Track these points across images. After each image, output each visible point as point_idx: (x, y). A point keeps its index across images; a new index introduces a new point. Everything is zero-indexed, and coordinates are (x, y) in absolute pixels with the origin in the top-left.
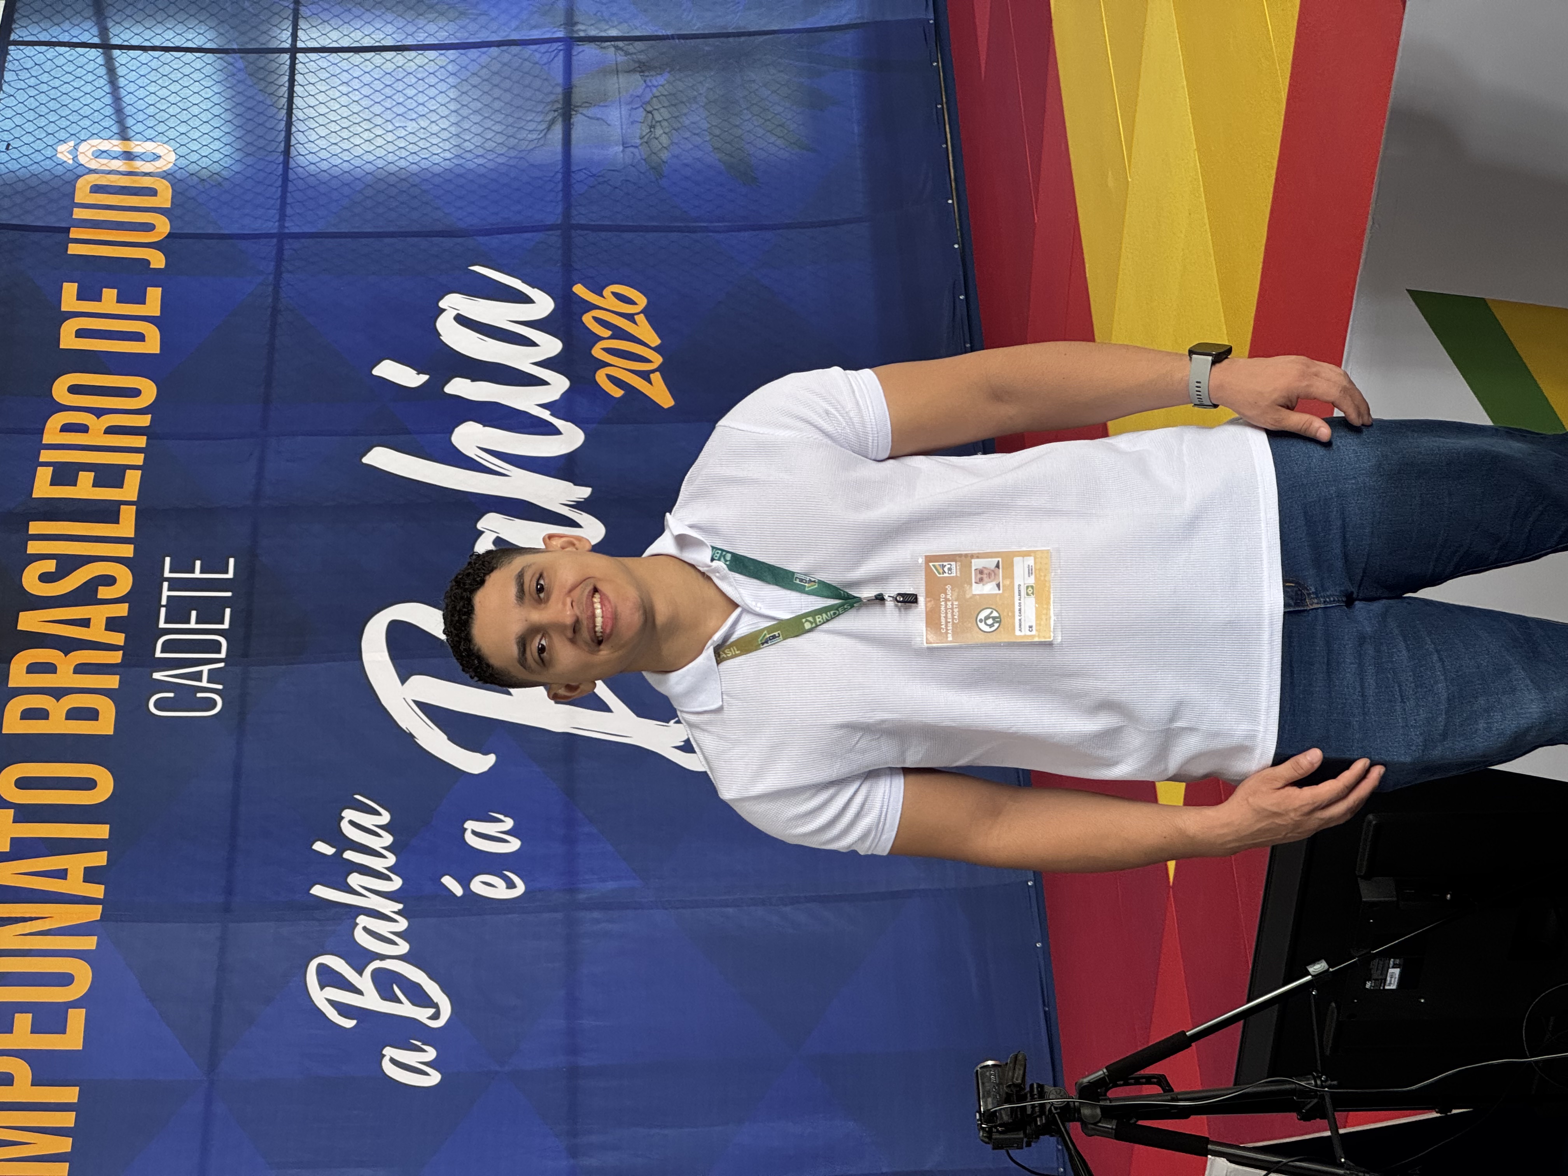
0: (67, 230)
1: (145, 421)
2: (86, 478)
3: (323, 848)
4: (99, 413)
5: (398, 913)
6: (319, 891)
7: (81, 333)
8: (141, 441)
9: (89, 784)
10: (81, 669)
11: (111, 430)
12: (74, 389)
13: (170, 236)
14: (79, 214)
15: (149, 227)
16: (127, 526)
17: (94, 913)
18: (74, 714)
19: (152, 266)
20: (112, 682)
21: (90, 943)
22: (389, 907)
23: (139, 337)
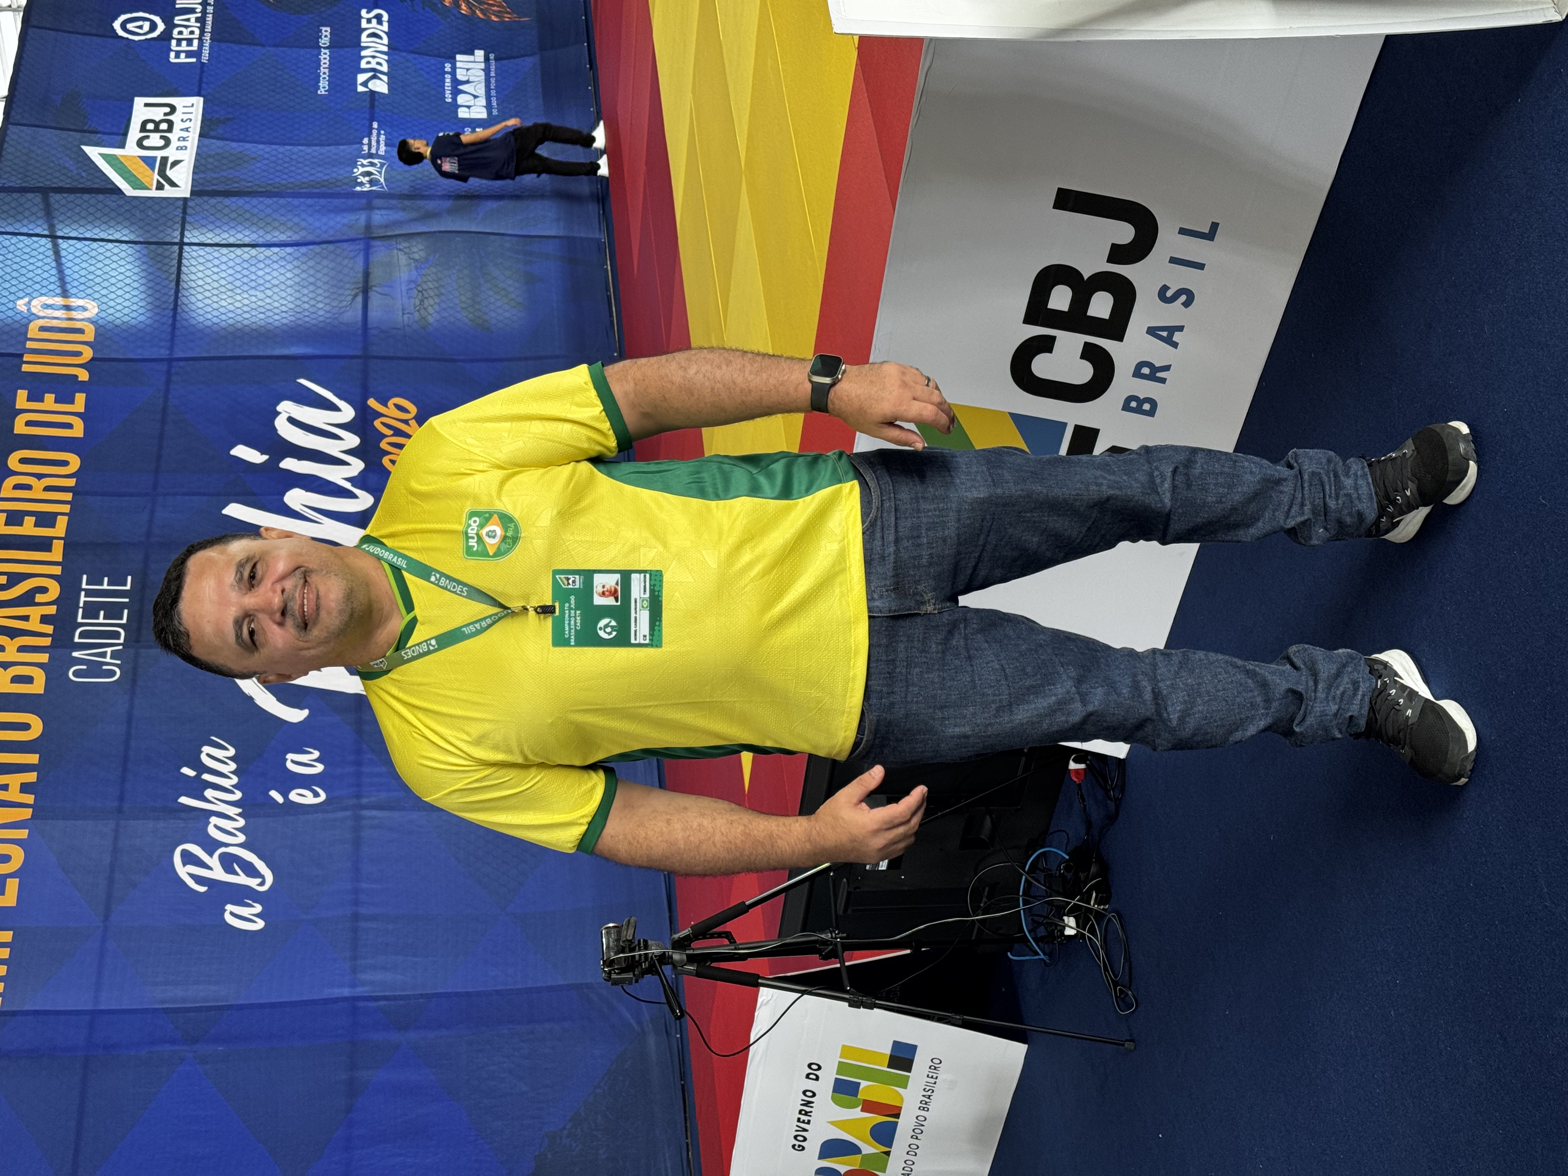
0: (22, 356)
1: (71, 482)
2: (29, 521)
3: (187, 771)
4: (40, 476)
5: (239, 815)
6: (184, 800)
7: (29, 423)
8: (68, 496)
9: (26, 727)
10: (22, 649)
11: (48, 489)
12: (23, 461)
13: (93, 359)
14: (30, 345)
15: (78, 354)
16: (57, 553)
17: (27, 813)
18: (16, 679)
19: (80, 379)
20: (44, 658)
21: (23, 834)
22: (233, 811)
23: (69, 426)
